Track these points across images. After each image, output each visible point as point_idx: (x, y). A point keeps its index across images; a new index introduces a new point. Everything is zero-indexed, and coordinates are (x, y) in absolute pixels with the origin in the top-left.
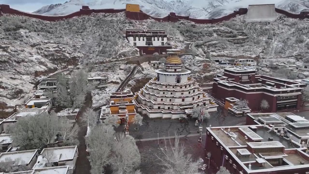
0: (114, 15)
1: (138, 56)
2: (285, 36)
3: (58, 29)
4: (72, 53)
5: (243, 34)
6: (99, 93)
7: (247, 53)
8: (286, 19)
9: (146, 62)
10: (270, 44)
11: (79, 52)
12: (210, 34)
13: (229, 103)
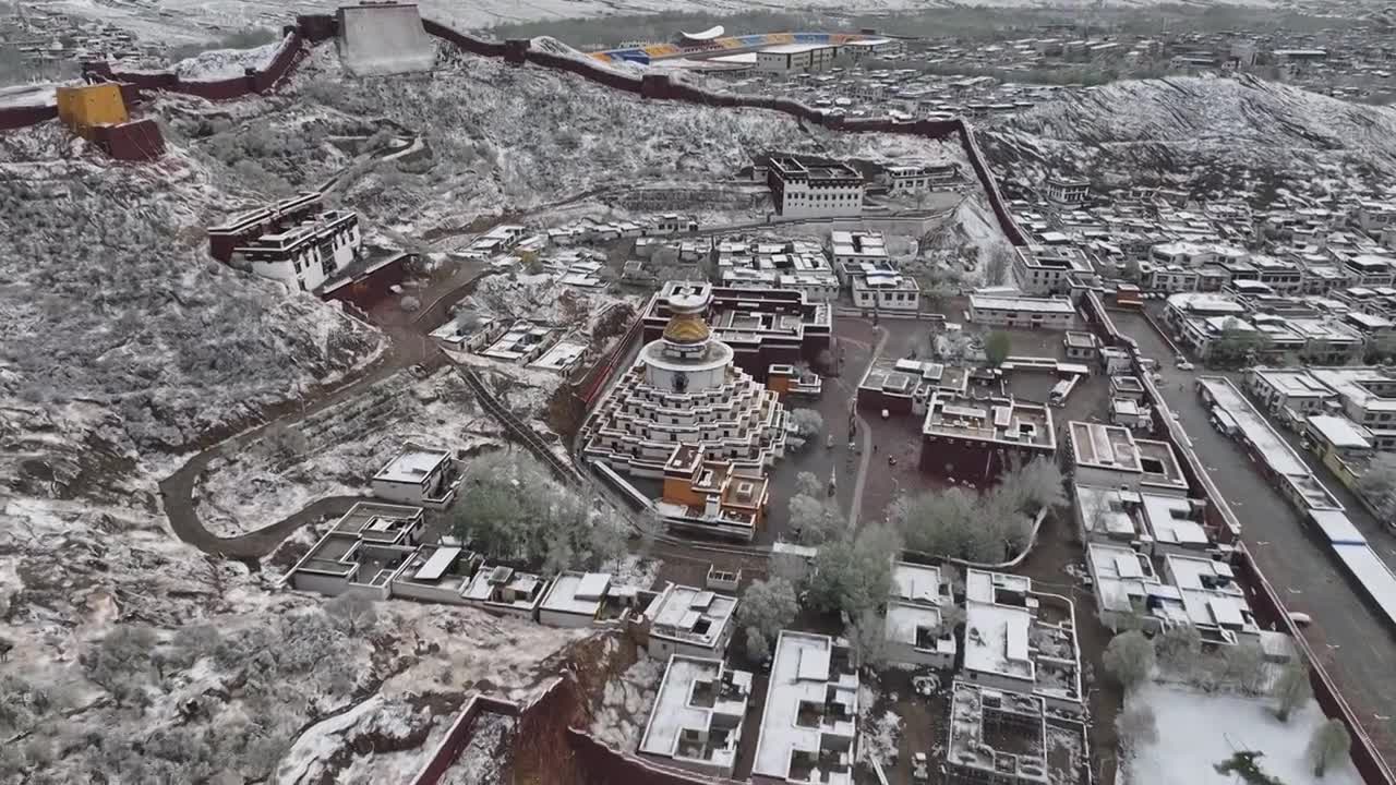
2: (511, 124)
8: (466, 59)
10: (491, 156)
13: (785, 379)
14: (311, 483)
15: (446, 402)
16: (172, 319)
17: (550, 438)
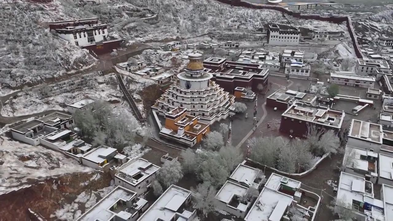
2: (187, 13)
5: (150, 11)
7: (167, 34)
10: (178, 22)
12: (120, 14)
13: (240, 92)
14: (50, 104)
15: (107, 84)
16: (28, 48)
17: (138, 101)
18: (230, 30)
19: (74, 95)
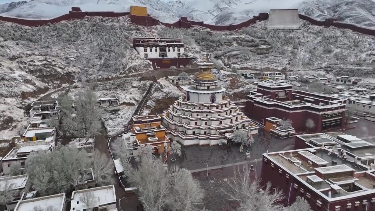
0: (115, 19)
1: (151, 71)
2: (312, 45)
3: (43, 36)
4: (65, 67)
5: (266, 43)
6: (113, 118)
7: (272, 65)
8: (310, 26)
9: (162, 77)
10: (296, 54)
11: (74, 66)
12: (230, 44)
13: (271, 124)
15: (138, 89)
17: (149, 108)
18: (360, 65)
19: (109, 92)
